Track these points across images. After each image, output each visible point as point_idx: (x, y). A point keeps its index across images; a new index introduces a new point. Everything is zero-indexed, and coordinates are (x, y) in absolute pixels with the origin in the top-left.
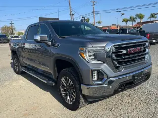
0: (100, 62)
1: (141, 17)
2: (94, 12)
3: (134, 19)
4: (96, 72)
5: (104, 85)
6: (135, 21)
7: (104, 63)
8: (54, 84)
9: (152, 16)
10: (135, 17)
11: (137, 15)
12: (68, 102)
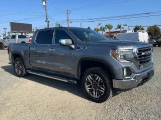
0: (128, 62)
1: (109, 27)
2: (68, 20)
3: (104, 29)
4: (125, 69)
5: (132, 79)
6: (104, 31)
7: (131, 62)
8: (76, 82)
9: (119, 27)
10: (104, 27)
11: (106, 26)
12: (94, 96)
